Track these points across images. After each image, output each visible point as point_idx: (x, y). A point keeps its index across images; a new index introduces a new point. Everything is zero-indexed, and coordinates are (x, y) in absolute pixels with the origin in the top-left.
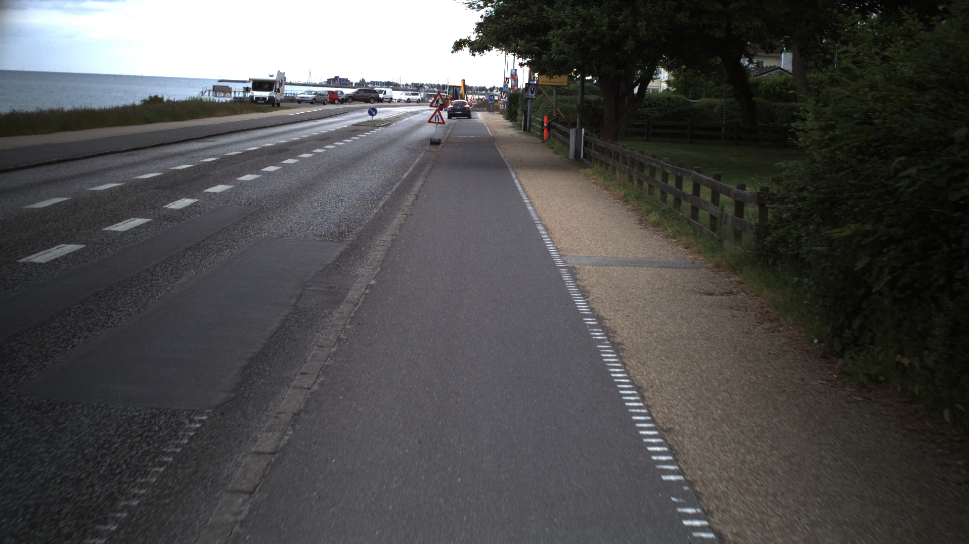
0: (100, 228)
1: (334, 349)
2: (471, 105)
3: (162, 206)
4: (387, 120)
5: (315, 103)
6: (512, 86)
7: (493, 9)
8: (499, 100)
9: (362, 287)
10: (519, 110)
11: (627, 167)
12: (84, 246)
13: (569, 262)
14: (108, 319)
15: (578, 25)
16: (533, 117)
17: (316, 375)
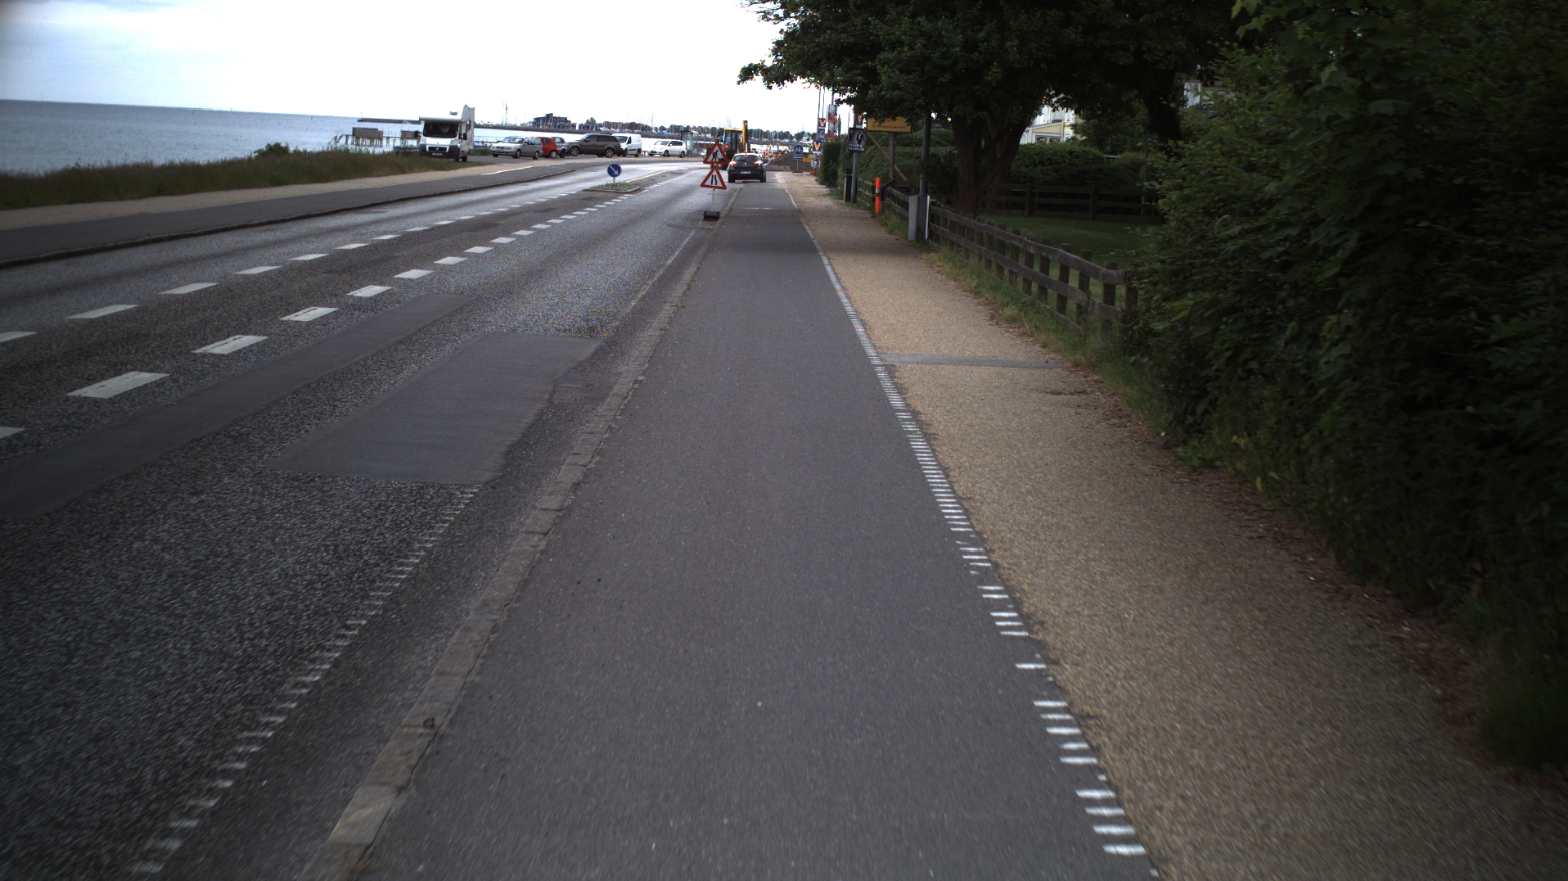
0: (276, 318)
1: (606, 436)
2: (765, 161)
3: (345, 293)
4: (636, 183)
5: (521, 156)
6: (829, 131)
7: (797, 21)
8: (810, 153)
9: (630, 382)
10: (841, 169)
11: (984, 248)
12: (265, 338)
13: (888, 359)
14: (334, 409)
15: (919, 45)
16: (860, 179)
17: (591, 456)
